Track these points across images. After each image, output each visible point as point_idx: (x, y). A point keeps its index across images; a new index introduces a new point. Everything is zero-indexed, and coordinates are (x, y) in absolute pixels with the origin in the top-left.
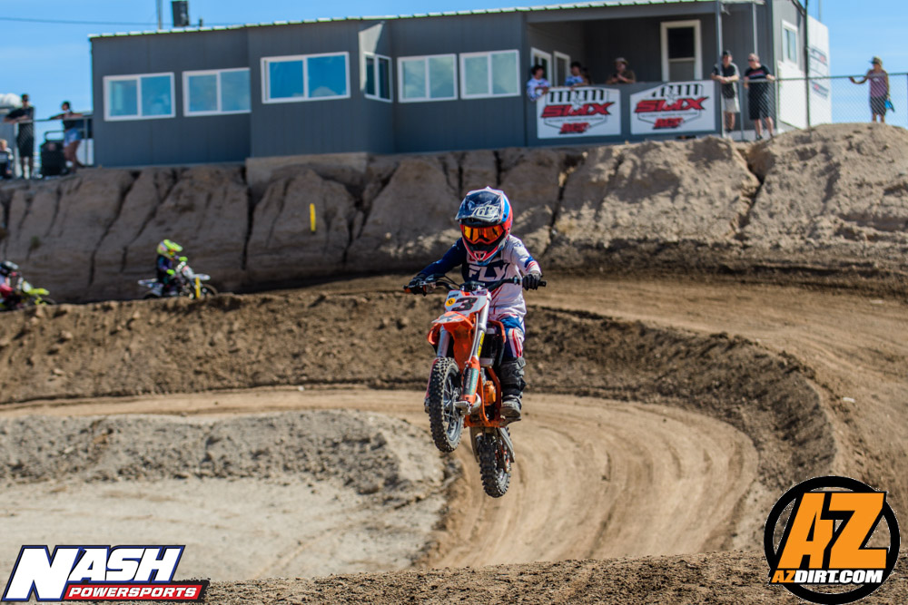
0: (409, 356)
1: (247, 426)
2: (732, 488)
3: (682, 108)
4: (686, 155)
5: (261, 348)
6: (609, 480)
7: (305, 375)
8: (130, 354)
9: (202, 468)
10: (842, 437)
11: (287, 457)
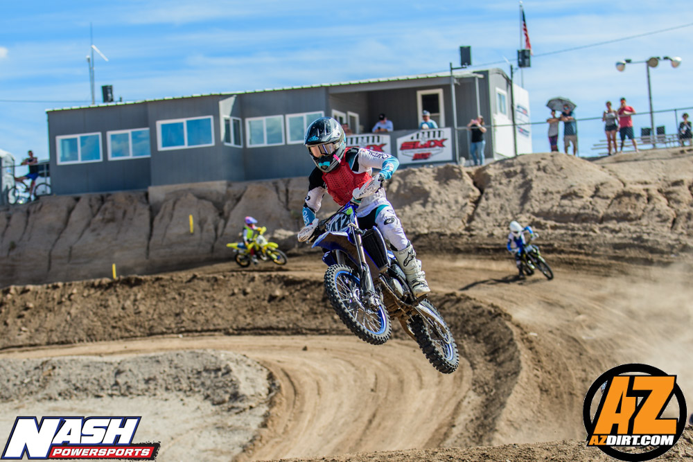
0: (251, 313)
1: (142, 362)
2: (454, 395)
3: (431, 147)
4: (433, 177)
5: (155, 310)
6: (375, 392)
7: (183, 327)
8: (71, 316)
9: (112, 390)
10: (526, 359)
11: (168, 382)
